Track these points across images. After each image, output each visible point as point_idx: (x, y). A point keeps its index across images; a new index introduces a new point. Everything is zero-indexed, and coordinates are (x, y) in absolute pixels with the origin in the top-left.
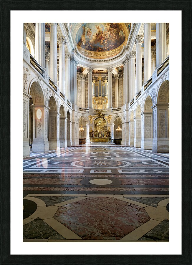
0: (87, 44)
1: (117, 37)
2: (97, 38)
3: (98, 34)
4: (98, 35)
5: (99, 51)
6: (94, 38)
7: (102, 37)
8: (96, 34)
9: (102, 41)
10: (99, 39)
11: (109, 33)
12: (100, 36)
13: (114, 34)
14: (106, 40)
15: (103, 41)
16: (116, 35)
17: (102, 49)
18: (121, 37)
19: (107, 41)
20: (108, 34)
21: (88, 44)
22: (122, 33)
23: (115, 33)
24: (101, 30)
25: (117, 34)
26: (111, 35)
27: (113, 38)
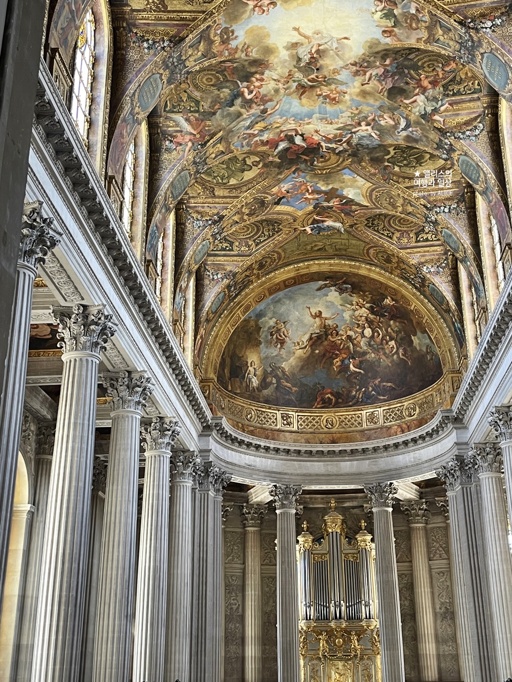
0: (268, 380)
1: (405, 350)
2: (313, 351)
3: (319, 337)
4: (316, 341)
5: (326, 404)
6: (300, 353)
7: (334, 346)
8: (307, 337)
9: (337, 362)
10: (324, 355)
11: (368, 332)
12: (326, 343)
13: (391, 339)
14: (353, 358)
15: (342, 361)
16: (399, 345)
17: (337, 395)
18: (423, 356)
19: (361, 362)
20: (363, 335)
21: (274, 381)
22: (428, 341)
23: (394, 335)
24: (328, 322)
25: (405, 341)
26: (378, 340)
27: (385, 354)
